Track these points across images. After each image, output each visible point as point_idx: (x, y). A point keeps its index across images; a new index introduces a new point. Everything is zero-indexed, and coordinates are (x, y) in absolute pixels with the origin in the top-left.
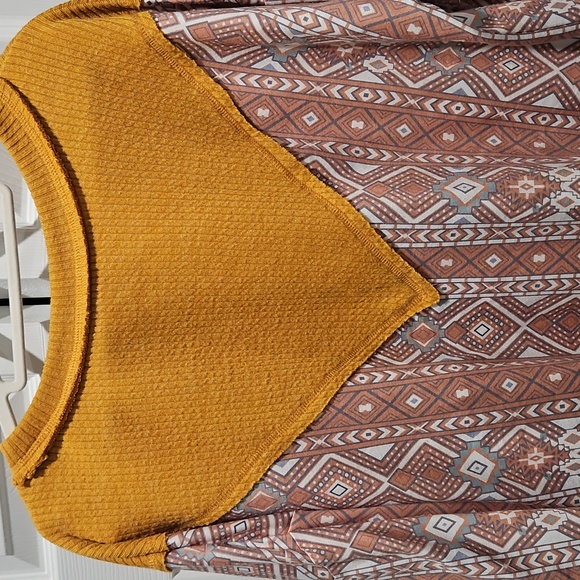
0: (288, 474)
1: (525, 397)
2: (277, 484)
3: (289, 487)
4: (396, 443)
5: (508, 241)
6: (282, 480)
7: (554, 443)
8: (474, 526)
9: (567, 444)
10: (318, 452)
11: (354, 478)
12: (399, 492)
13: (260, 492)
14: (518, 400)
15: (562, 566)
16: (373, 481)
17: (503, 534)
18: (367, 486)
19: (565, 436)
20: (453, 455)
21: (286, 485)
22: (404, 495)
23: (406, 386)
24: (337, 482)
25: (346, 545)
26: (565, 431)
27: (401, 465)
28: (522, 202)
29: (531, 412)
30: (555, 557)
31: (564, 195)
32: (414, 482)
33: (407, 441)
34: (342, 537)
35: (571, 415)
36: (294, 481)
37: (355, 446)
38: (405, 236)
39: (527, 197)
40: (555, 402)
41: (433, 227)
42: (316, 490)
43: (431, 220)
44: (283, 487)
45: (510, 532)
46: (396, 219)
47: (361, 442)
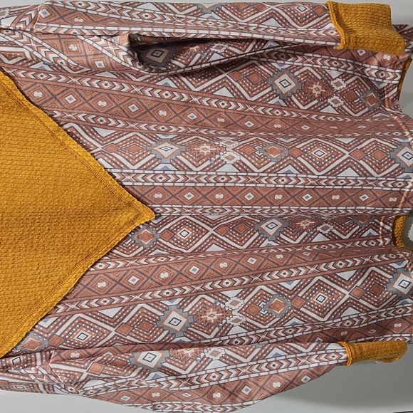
0: (49, 327)
1: (204, 277)
2: (41, 333)
3: (50, 335)
4: (123, 307)
5: (198, 185)
6: (45, 330)
7: (222, 306)
8: (168, 358)
9: (231, 306)
10: (71, 313)
11: (92, 329)
12: (122, 337)
13: (30, 339)
14: (199, 279)
15: (221, 382)
16: (105, 331)
17: (186, 363)
18: (101, 334)
19: (230, 301)
20: (160, 314)
21: (48, 334)
22: (125, 339)
23: (128, 271)
24: (81, 331)
25: (84, 371)
26: (230, 298)
27: (125, 321)
28: (202, 157)
29: (208, 286)
30: (217, 376)
31: (228, 154)
32: (131, 331)
33: (130, 306)
34: (83, 366)
35: (233, 288)
36: (53, 331)
37: (96, 309)
38: (129, 177)
39: (205, 154)
40: (222, 280)
41: (146, 172)
42: (67, 337)
43: (145, 167)
44: (46, 335)
45: (190, 362)
46: (122, 166)
47: (100, 306)
